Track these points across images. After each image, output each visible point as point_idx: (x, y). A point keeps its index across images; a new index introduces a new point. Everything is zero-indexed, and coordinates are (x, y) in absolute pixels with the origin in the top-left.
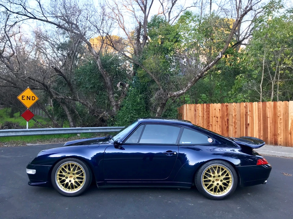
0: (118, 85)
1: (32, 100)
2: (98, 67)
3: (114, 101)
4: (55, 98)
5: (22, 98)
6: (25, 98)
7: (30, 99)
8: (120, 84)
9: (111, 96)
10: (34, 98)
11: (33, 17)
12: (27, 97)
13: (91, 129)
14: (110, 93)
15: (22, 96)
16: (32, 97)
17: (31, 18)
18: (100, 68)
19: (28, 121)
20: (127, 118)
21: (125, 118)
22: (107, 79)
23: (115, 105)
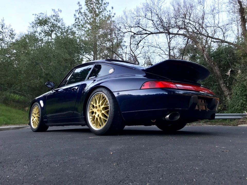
0: (229, 73)
2: (205, 59)
3: (227, 90)
8: (231, 71)
9: (223, 85)
11: (150, 33)
14: (221, 82)
17: (149, 34)
18: (207, 59)
20: (237, 106)
21: (235, 105)
22: (215, 69)
23: (228, 94)
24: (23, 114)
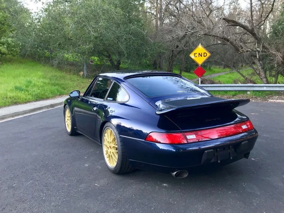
1: (204, 56)
4: (242, 52)
5: (194, 55)
6: (197, 55)
7: (201, 56)
10: (205, 55)
12: (199, 54)
13: (266, 86)
15: (194, 54)
16: (204, 53)
19: (200, 77)
24: (78, 80)
